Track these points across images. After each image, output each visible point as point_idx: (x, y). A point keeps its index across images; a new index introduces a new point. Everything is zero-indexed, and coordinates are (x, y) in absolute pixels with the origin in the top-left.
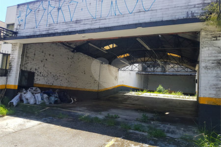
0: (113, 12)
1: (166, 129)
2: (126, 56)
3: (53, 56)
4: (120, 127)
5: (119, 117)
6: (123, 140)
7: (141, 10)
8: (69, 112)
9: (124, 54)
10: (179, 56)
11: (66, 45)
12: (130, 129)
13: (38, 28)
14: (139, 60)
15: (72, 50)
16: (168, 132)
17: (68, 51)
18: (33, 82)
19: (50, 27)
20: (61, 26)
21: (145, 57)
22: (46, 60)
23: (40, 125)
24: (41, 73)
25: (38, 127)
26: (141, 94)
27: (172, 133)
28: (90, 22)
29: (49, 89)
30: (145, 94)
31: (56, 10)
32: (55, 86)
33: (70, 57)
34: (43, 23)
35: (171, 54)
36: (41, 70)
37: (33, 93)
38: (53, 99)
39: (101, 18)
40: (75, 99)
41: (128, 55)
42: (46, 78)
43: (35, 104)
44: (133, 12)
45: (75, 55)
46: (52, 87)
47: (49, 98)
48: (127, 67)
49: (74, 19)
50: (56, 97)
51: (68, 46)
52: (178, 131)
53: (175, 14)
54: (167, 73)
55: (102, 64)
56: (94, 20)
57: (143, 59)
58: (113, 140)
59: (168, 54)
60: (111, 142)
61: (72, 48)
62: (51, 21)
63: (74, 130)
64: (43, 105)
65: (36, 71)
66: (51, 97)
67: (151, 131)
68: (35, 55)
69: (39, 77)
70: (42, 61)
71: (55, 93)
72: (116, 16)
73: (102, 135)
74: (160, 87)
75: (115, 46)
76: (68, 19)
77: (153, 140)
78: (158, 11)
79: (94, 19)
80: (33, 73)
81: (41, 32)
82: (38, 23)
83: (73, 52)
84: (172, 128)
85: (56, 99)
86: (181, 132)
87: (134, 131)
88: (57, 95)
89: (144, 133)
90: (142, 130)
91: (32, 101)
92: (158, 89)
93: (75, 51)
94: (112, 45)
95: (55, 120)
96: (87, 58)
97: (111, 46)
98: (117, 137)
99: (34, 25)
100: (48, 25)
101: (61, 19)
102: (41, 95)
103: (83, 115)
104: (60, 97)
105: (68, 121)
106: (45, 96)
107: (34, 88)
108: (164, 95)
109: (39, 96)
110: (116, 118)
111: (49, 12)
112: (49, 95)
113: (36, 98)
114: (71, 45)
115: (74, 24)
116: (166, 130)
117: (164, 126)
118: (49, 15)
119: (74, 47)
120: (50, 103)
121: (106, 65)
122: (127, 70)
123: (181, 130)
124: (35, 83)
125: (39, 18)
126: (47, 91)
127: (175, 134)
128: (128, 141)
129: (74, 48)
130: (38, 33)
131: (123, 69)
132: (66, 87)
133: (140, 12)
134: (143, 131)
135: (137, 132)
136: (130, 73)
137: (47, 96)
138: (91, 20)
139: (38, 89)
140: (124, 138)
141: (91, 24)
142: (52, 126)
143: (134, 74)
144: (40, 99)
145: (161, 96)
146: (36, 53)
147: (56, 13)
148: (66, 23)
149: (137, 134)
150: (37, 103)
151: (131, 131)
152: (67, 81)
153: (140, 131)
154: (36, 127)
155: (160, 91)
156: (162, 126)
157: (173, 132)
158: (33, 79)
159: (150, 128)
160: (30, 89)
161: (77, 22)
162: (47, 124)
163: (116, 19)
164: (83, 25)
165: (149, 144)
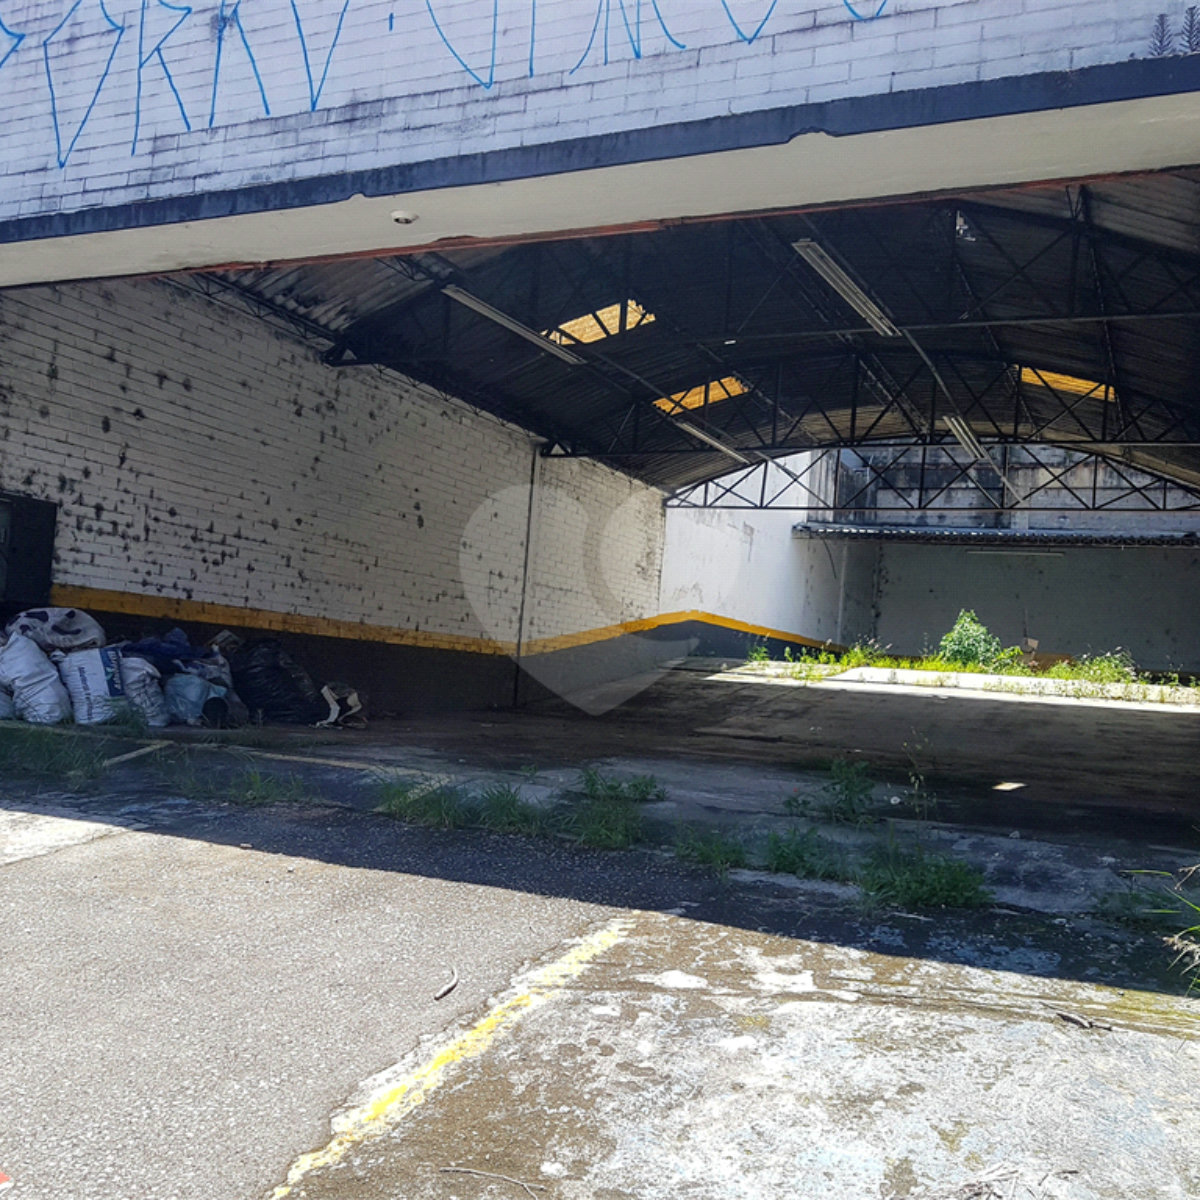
0: (618, 35)
1: (993, 862)
2: (716, 393)
3: (187, 386)
4: (665, 855)
5: (660, 798)
6: (683, 922)
7: (821, 18)
8: (309, 769)
9: (704, 380)
10: (1100, 393)
11: (280, 311)
12: (737, 864)
13: (71, 172)
14: (813, 424)
15: (328, 344)
16: (1006, 877)
17: (300, 350)
18: (48, 572)
19: (159, 160)
20: (238, 147)
21: (854, 401)
22: (138, 414)
23: (107, 847)
24: (99, 509)
25: (90, 852)
26: (829, 677)
27: (1032, 887)
28: (453, 115)
29: (163, 625)
30: (854, 673)
31: (198, 29)
32: (203, 607)
33: (310, 400)
34: (107, 128)
35: (1050, 377)
36: (102, 487)
37: (47, 649)
38: (191, 688)
39: (534, 84)
40: (353, 699)
41: (734, 387)
42: (137, 550)
43: (68, 720)
44: (767, 30)
45: (345, 384)
46: (183, 616)
47: (162, 684)
48: (726, 481)
49: (335, 97)
50: (217, 681)
51: (292, 316)
52: (1074, 873)
53: (1074, 39)
54: (1021, 523)
55: (546, 452)
56: (480, 93)
57: (841, 418)
58: (616, 925)
59: (1028, 376)
60: (600, 935)
61: (323, 331)
62: (162, 115)
63: (345, 871)
64: (124, 728)
65: (68, 499)
66: (179, 679)
67: (884, 875)
68: (53, 374)
69: (88, 542)
70: (106, 426)
71: (210, 655)
72: (643, 66)
73: (538, 898)
74: (968, 628)
75: (635, 314)
76: (289, 98)
77: (896, 922)
78: (945, 17)
79: (482, 89)
80: (50, 509)
81: (93, 199)
82: (68, 134)
83: (332, 358)
84: (1038, 852)
85: (218, 692)
86: (1100, 878)
87: (764, 877)
88: (219, 667)
89: (835, 889)
90: (820, 865)
91: (43, 703)
92: (948, 642)
93: (349, 354)
94: (616, 309)
95: (210, 814)
96: (432, 412)
97: (610, 315)
98: (645, 908)
99: (43, 146)
100: (145, 147)
101: (237, 101)
102: (107, 663)
103: (405, 786)
104: (241, 681)
105: (300, 821)
106: (138, 667)
107: (55, 615)
108: (992, 679)
109: (89, 668)
110: (644, 800)
111: (149, 46)
112: (167, 670)
113: (75, 681)
114: (317, 312)
115: (332, 132)
116: (991, 867)
117: (974, 847)
118: (152, 71)
119: (341, 323)
120: (174, 721)
121: (574, 463)
122: (729, 499)
123: (1097, 865)
124: (59, 579)
125: (77, 94)
126: (148, 640)
127: (1057, 890)
128: (724, 932)
129: (334, 335)
130: (72, 205)
131: (697, 495)
132: (287, 617)
133: (816, 27)
134: (830, 877)
135: (785, 880)
136: (749, 530)
137: (150, 669)
138: (457, 97)
139: (86, 621)
140: (689, 914)
141: (461, 128)
142: (191, 847)
143: (776, 532)
144: (98, 684)
145: (973, 685)
146: (59, 363)
147: (204, 55)
148: (276, 125)
149: (782, 893)
150: (82, 717)
151: (746, 876)
152: (291, 575)
153: (811, 874)
154: (74, 857)
155: (965, 657)
156: (964, 845)
157: (1038, 881)
158: (49, 554)
159: (882, 857)
160: (23, 619)
161: (355, 114)
162: (154, 838)
163: (639, 85)
164: (397, 139)
165: (869, 948)
